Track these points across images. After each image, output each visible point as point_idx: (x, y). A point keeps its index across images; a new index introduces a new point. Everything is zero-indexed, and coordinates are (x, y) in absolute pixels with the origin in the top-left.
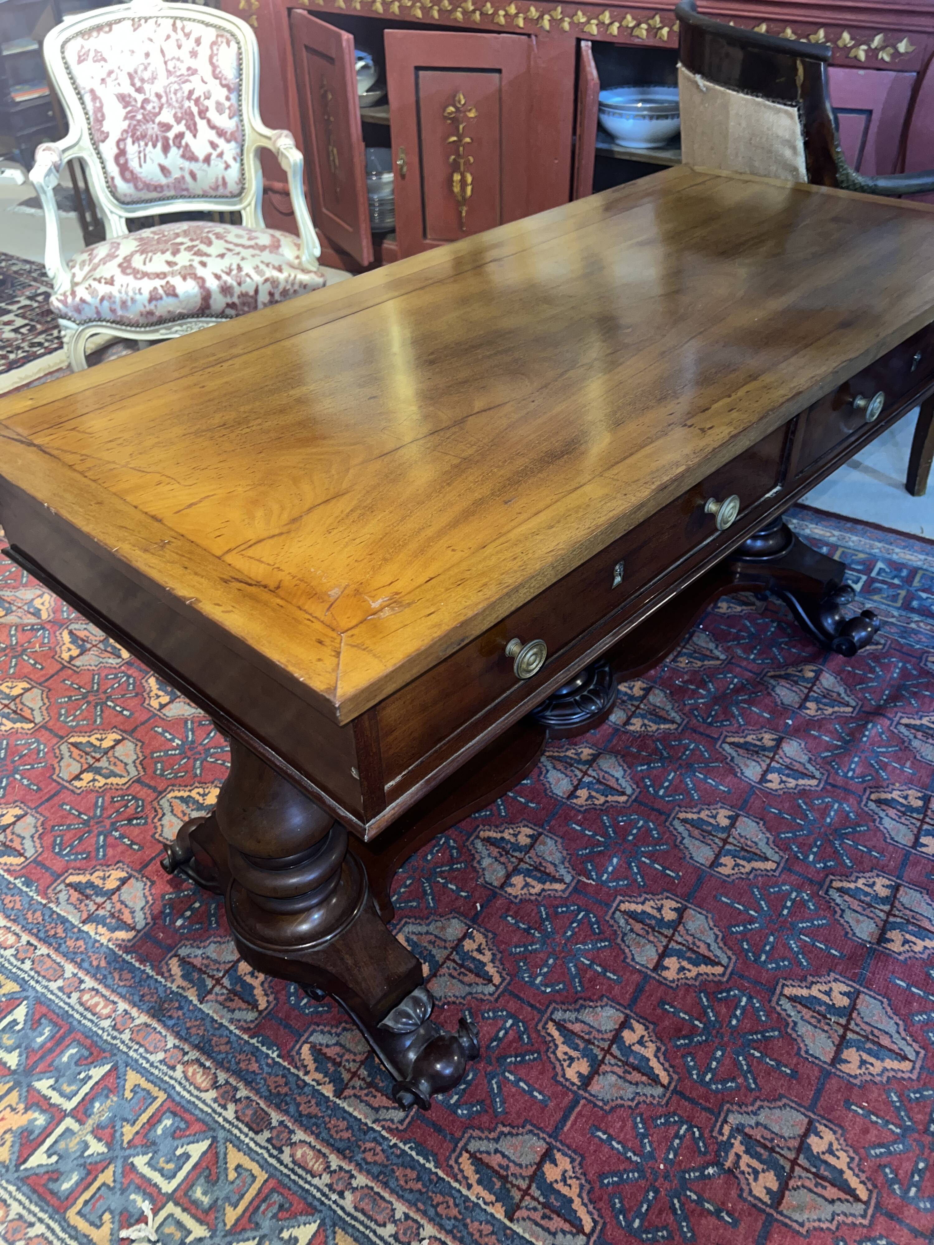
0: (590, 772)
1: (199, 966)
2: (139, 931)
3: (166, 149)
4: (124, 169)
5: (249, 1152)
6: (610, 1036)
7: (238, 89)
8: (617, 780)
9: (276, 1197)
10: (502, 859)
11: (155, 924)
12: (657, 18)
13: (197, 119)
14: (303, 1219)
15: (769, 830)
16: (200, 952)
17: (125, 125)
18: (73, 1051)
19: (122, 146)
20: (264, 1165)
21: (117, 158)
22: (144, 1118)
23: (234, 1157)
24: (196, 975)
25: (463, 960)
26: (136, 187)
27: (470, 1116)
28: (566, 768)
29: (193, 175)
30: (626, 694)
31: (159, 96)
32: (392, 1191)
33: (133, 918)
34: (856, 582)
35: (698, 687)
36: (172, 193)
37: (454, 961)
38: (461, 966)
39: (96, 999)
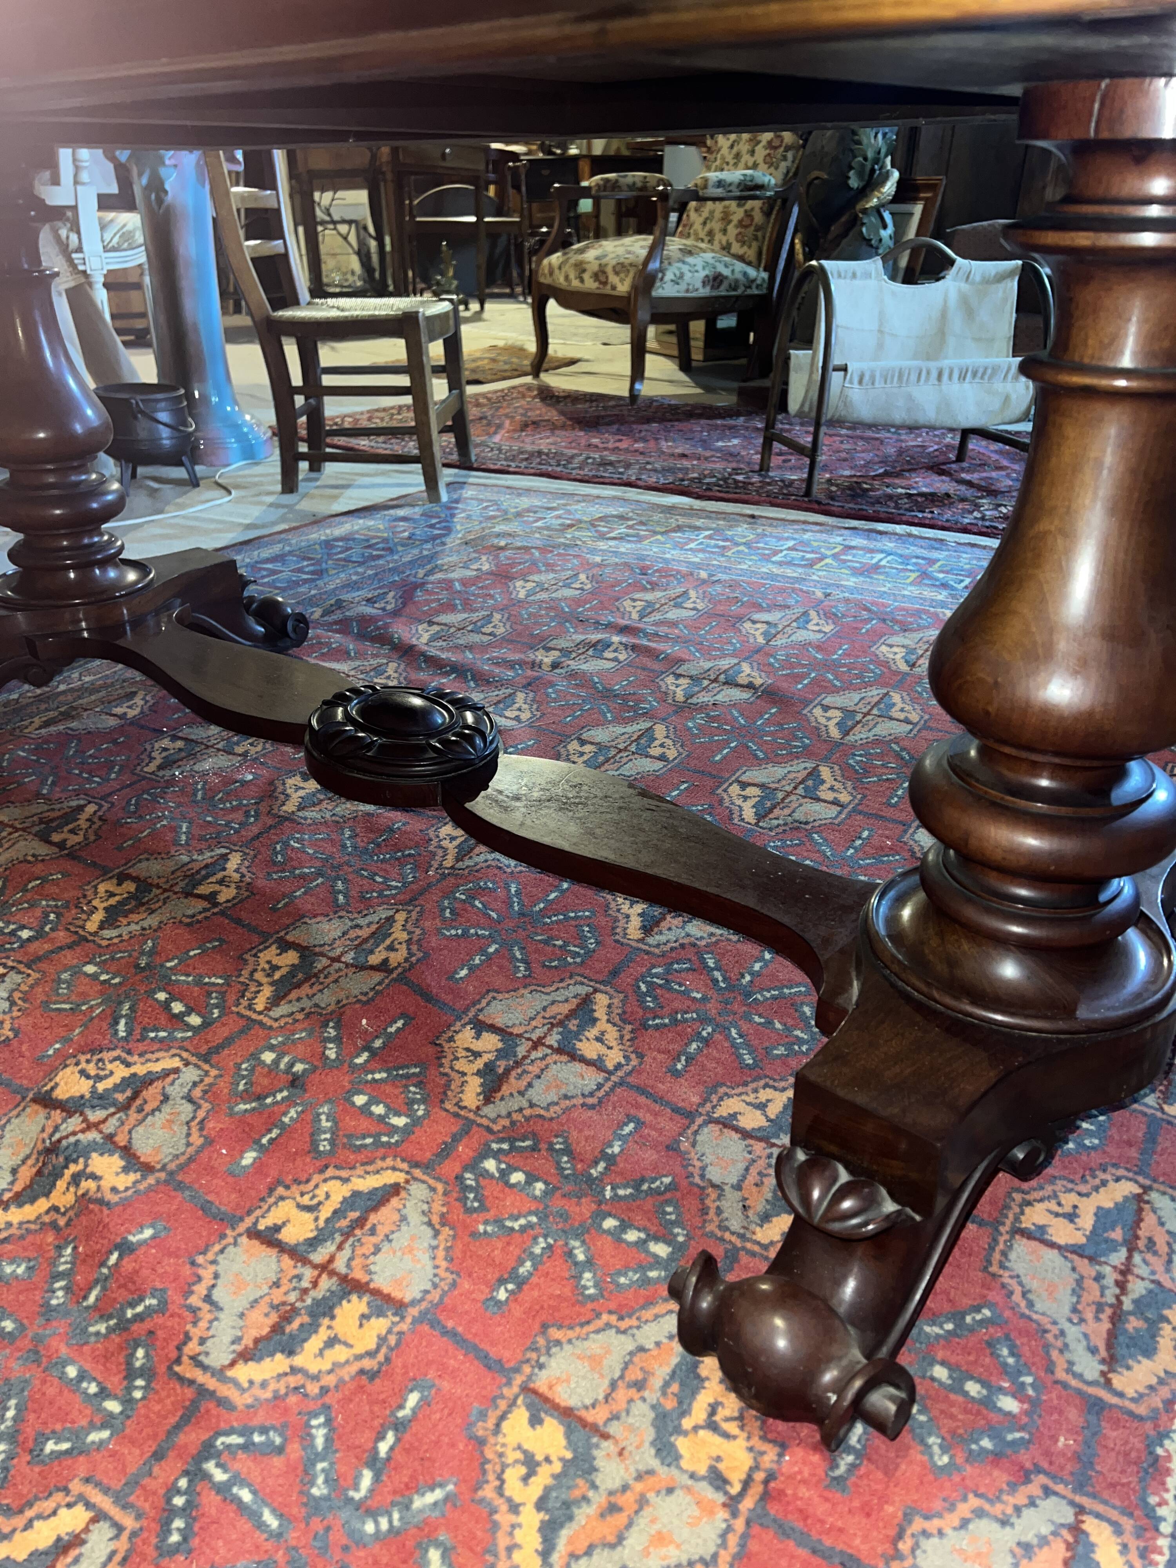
1: (1106, 1325)
2: (1081, 1510)
11: (1039, 1470)
16: (1073, 1332)
24: (1133, 1324)
33: (1044, 1541)
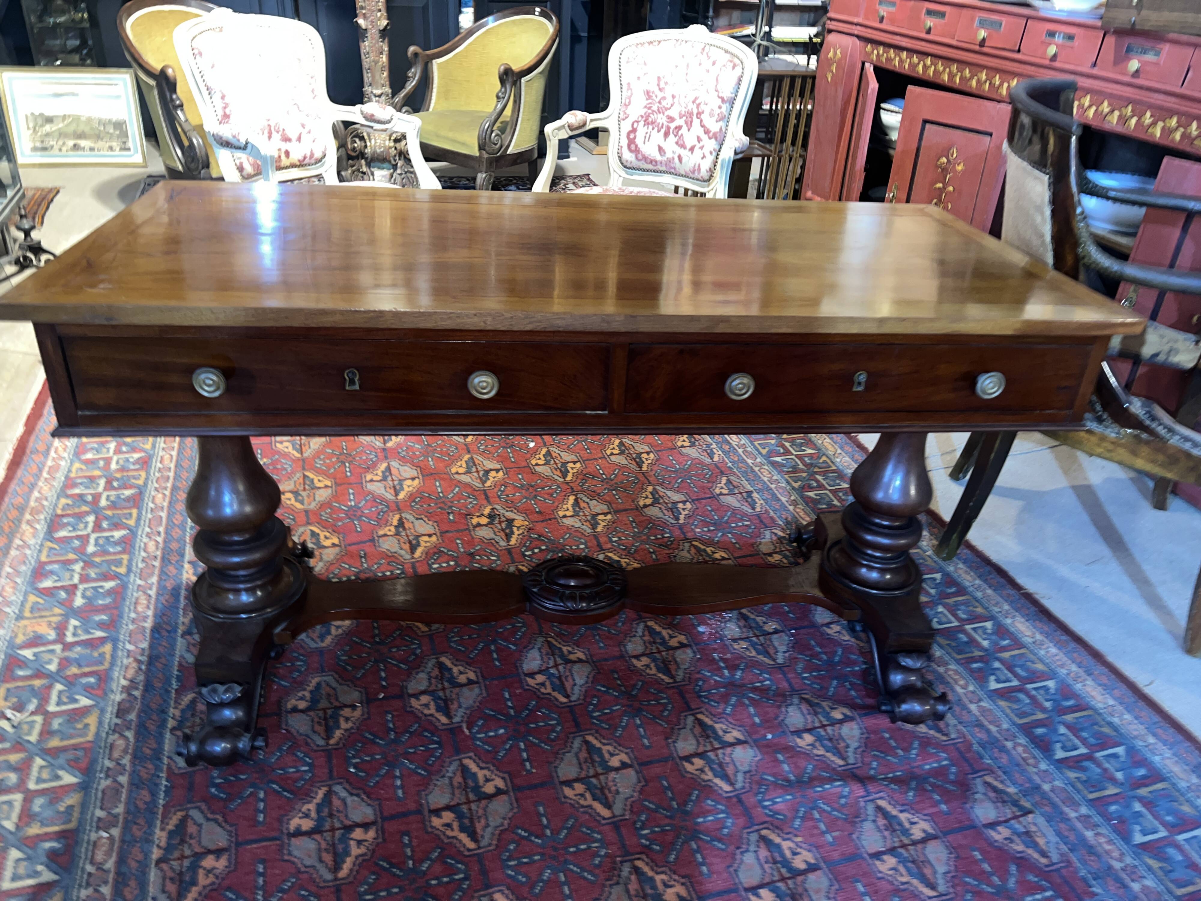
0: (561, 668)
3: (666, 135)
4: (631, 142)
5: (100, 723)
6: (348, 823)
7: (732, 102)
8: (575, 685)
9: (80, 753)
10: (433, 681)
12: (1130, 108)
13: (695, 117)
14: (77, 773)
15: (641, 792)
17: (643, 112)
18: (104, 617)
19: (635, 125)
20: (97, 734)
21: (629, 134)
22: (87, 670)
23: (92, 720)
25: (331, 717)
26: (637, 158)
27: (214, 796)
28: (547, 654)
29: (680, 158)
30: (663, 638)
31: (673, 97)
32: (129, 797)
34: (998, 681)
35: (727, 668)
36: (664, 169)
37: (325, 713)
38: (325, 719)
39: (145, 602)
